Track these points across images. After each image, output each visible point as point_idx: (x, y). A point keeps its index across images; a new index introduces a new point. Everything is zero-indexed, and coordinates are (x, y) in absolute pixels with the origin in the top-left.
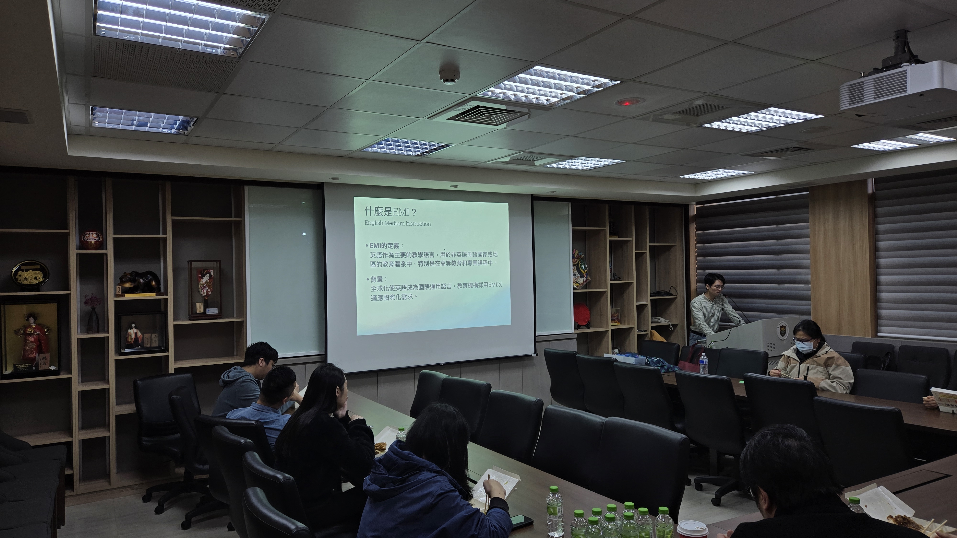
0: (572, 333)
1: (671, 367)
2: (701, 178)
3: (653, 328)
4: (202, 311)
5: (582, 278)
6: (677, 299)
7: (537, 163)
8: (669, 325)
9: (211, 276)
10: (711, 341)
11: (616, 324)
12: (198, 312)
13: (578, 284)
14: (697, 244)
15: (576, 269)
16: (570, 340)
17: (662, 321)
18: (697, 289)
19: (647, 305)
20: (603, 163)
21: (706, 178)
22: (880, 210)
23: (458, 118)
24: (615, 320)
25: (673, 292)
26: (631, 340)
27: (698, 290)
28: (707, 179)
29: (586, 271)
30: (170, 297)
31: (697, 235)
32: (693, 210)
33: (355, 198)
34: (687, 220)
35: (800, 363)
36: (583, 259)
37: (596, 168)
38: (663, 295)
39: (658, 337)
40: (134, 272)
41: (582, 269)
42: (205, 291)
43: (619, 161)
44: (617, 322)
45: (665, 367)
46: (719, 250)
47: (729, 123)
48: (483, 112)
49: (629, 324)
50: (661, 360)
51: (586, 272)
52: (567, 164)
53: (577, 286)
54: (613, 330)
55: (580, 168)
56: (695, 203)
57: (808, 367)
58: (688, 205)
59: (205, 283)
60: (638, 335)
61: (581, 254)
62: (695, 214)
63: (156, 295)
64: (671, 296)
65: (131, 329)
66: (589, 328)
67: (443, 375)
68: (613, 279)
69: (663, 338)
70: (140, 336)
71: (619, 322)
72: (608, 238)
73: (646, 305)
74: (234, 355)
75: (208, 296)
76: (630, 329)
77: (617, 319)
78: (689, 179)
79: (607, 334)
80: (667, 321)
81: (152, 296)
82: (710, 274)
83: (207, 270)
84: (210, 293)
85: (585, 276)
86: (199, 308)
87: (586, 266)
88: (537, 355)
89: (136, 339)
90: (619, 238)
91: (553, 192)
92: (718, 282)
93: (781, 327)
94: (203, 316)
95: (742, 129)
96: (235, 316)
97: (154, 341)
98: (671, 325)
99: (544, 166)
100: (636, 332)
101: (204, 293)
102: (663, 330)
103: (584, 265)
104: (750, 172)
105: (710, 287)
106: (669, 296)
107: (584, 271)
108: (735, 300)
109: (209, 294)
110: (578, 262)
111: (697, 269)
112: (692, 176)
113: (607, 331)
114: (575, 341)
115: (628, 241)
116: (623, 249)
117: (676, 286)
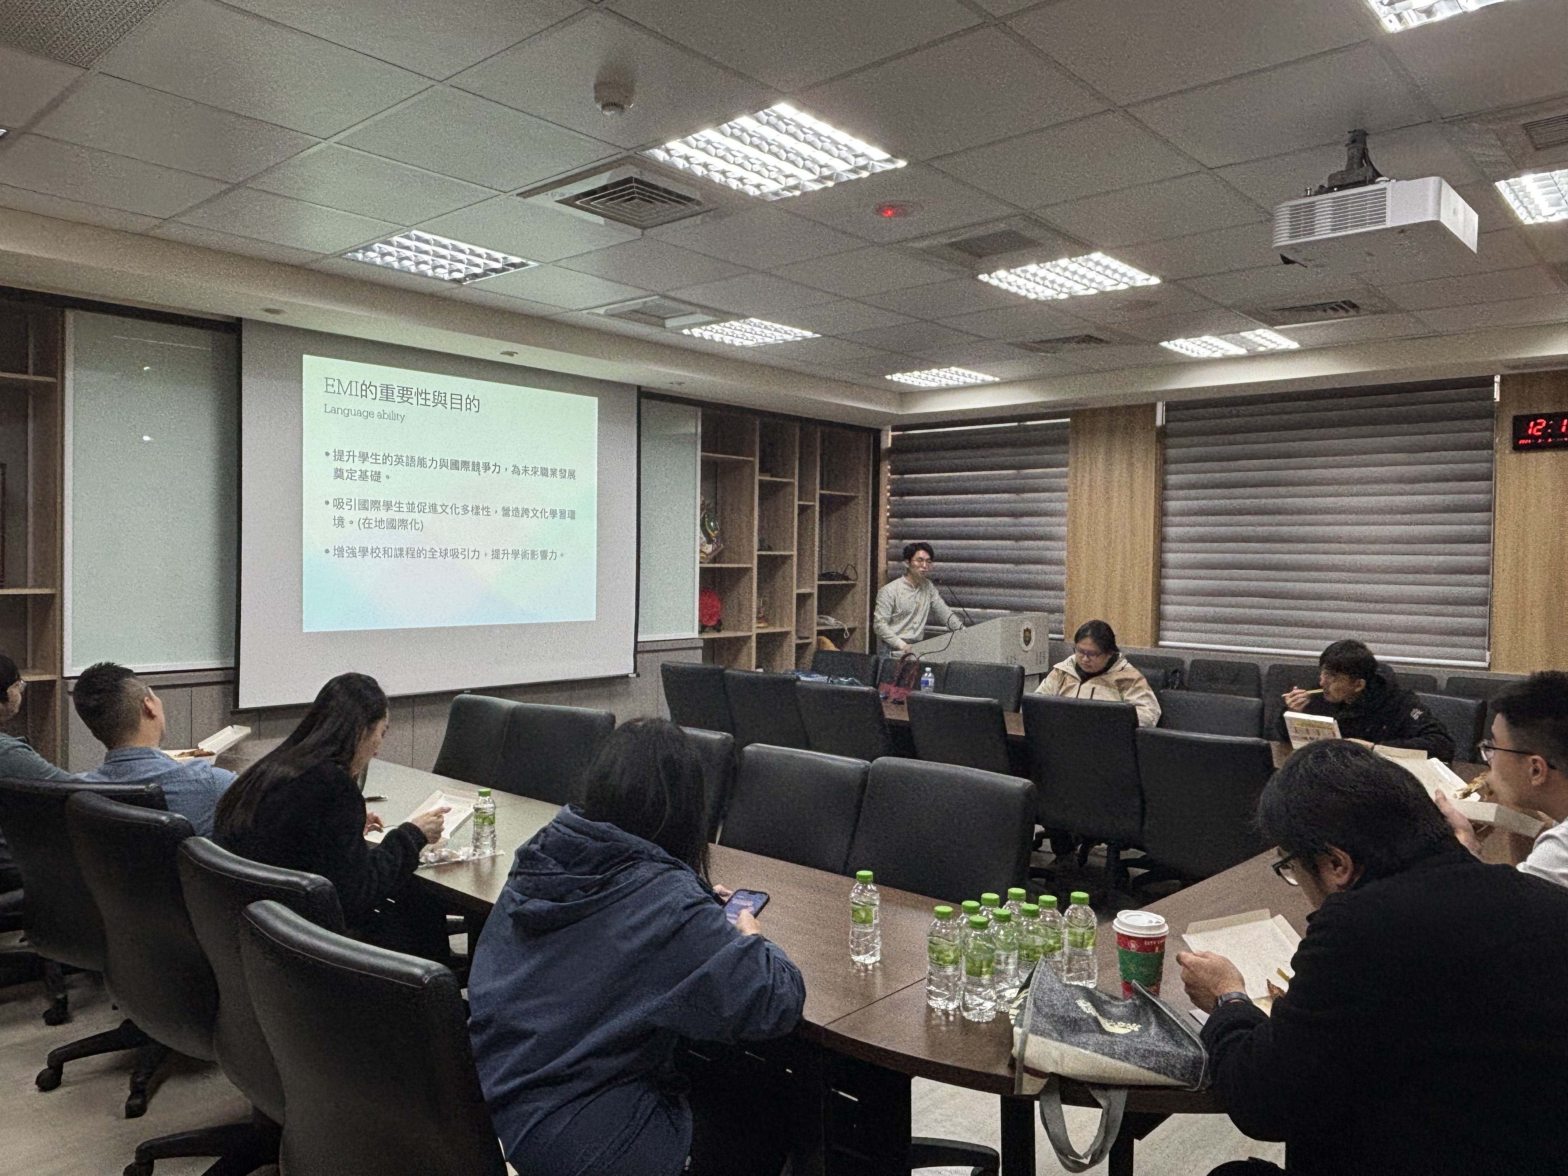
0: (696, 638)
2: (917, 382)
3: (821, 633)
5: (710, 544)
6: (856, 585)
7: (669, 323)
8: (843, 630)
11: (764, 624)
13: (706, 555)
14: (891, 495)
15: (703, 529)
16: (691, 651)
17: (832, 622)
18: (888, 572)
19: (813, 593)
20: (780, 336)
22: (1172, 453)
23: (579, 202)
24: (763, 618)
25: (850, 573)
26: (785, 653)
29: (716, 532)
31: (891, 482)
32: (887, 440)
33: (304, 355)
34: (878, 456)
35: (1081, 682)
36: (712, 512)
38: (836, 579)
39: (828, 645)
41: (711, 530)
43: (812, 333)
44: (766, 621)
46: (925, 507)
47: (1019, 276)
48: (632, 193)
49: (781, 626)
51: (717, 534)
52: (720, 330)
53: (704, 557)
54: (759, 636)
55: (738, 342)
56: (889, 427)
57: (1093, 688)
58: (880, 429)
60: (797, 645)
61: (709, 502)
62: (890, 446)
64: (848, 580)
66: (719, 631)
67: (508, 703)
68: (762, 546)
69: (837, 646)
71: (769, 622)
72: (757, 477)
73: (810, 595)
76: (783, 635)
77: (766, 616)
78: (898, 382)
79: (750, 641)
80: (840, 623)
82: (914, 545)
85: (715, 540)
87: (717, 523)
88: (638, 676)
90: (772, 476)
91: (680, 384)
92: (923, 556)
98: (846, 629)
99: (679, 330)
100: (794, 640)
102: (836, 635)
103: (714, 522)
104: (995, 379)
105: (911, 564)
106: (845, 580)
107: (713, 532)
108: (949, 588)
111: (889, 538)
113: (750, 637)
114: (700, 651)
115: (786, 484)
116: (778, 498)
117: (857, 565)
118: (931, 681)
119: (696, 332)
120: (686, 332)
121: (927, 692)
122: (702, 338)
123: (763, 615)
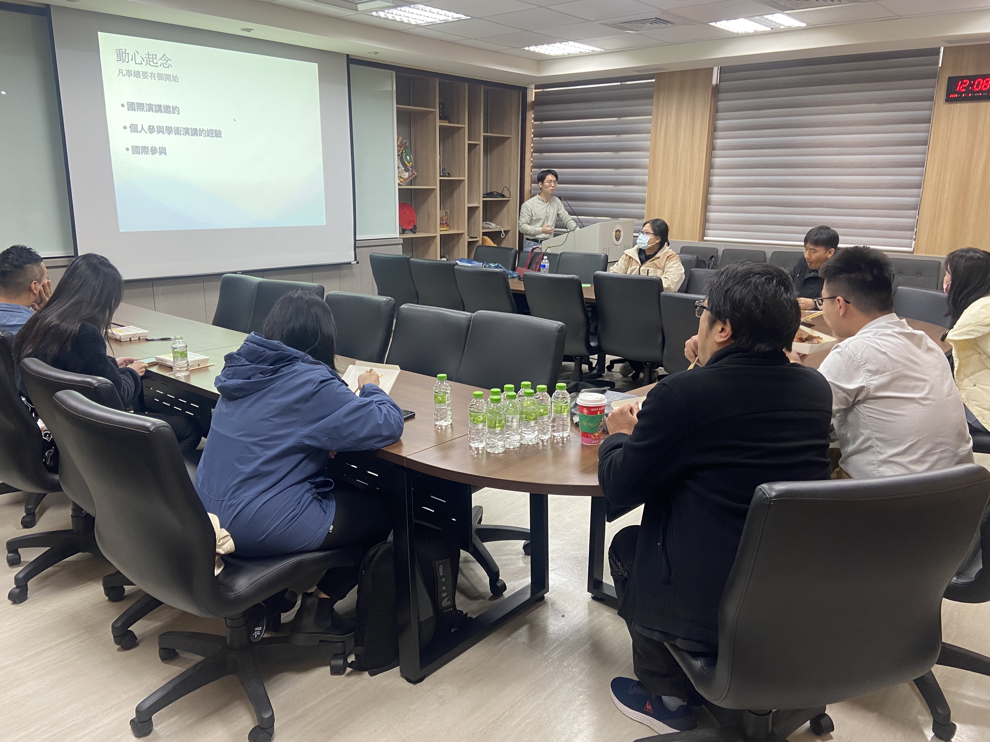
0: (397, 238)
2: (547, 52)
3: (485, 234)
5: (406, 172)
6: (510, 202)
7: (360, 7)
8: (501, 232)
10: (548, 247)
11: (445, 229)
13: (402, 180)
14: (534, 137)
15: (400, 161)
16: (395, 246)
17: (493, 227)
18: (531, 190)
19: (479, 207)
20: (442, 18)
21: (551, 53)
22: (721, 104)
24: (443, 224)
25: (506, 193)
26: (460, 248)
28: (553, 54)
29: (411, 163)
31: (534, 127)
32: (531, 97)
33: (99, 32)
34: (525, 107)
35: (640, 265)
36: (408, 148)
37: (433, 24)
38: (496, 196)
39: (489, 242)
41: (407, 161)
43: (462, 16)
49: (458, 229)
50: (500, 266)
51: (412, 165)
52: (399, 13)
53: (402, 182)
54: (441, 236)
55: (413, 21)
56: (533, 86)
57: (648, 270)
58: (526, 88)
60: (468, 242)
61: (405, 141)
62: (533, 100)
64: (504, 197)
66: (414, 233)
68: (443, 173)
69: (496, 245)
71: (447, 227)
72: (438, 123)
73: (477, 208)
76: (459, 235)
78: (534, 52)
79: (436, 240)
80: (499, 227)
85: (411, 169)
87: (411, 156)
88: (358, 263)
90: (449, 123)
91: (376, 53)
92: (550, 177)
98: (503, 231)
99: (369, 12)
100: (466, 239)
102: (495, 236)
103: (409, 156)
104: (599, 50)
105: (543, 184)
106: (502, 197)
107: (409, 163)
108: (570, 202)
110: (402, 152)
112: (537, 49)
113: (436, 237)
114: (401, 246)
115: (459, 128)
116: (453, 138)
117: (510, 186)
118: (547, 265)
119: (382, 14)
120: (374, 14)
121: (544, 273)
122: (387, 19)
123: (445, 222)
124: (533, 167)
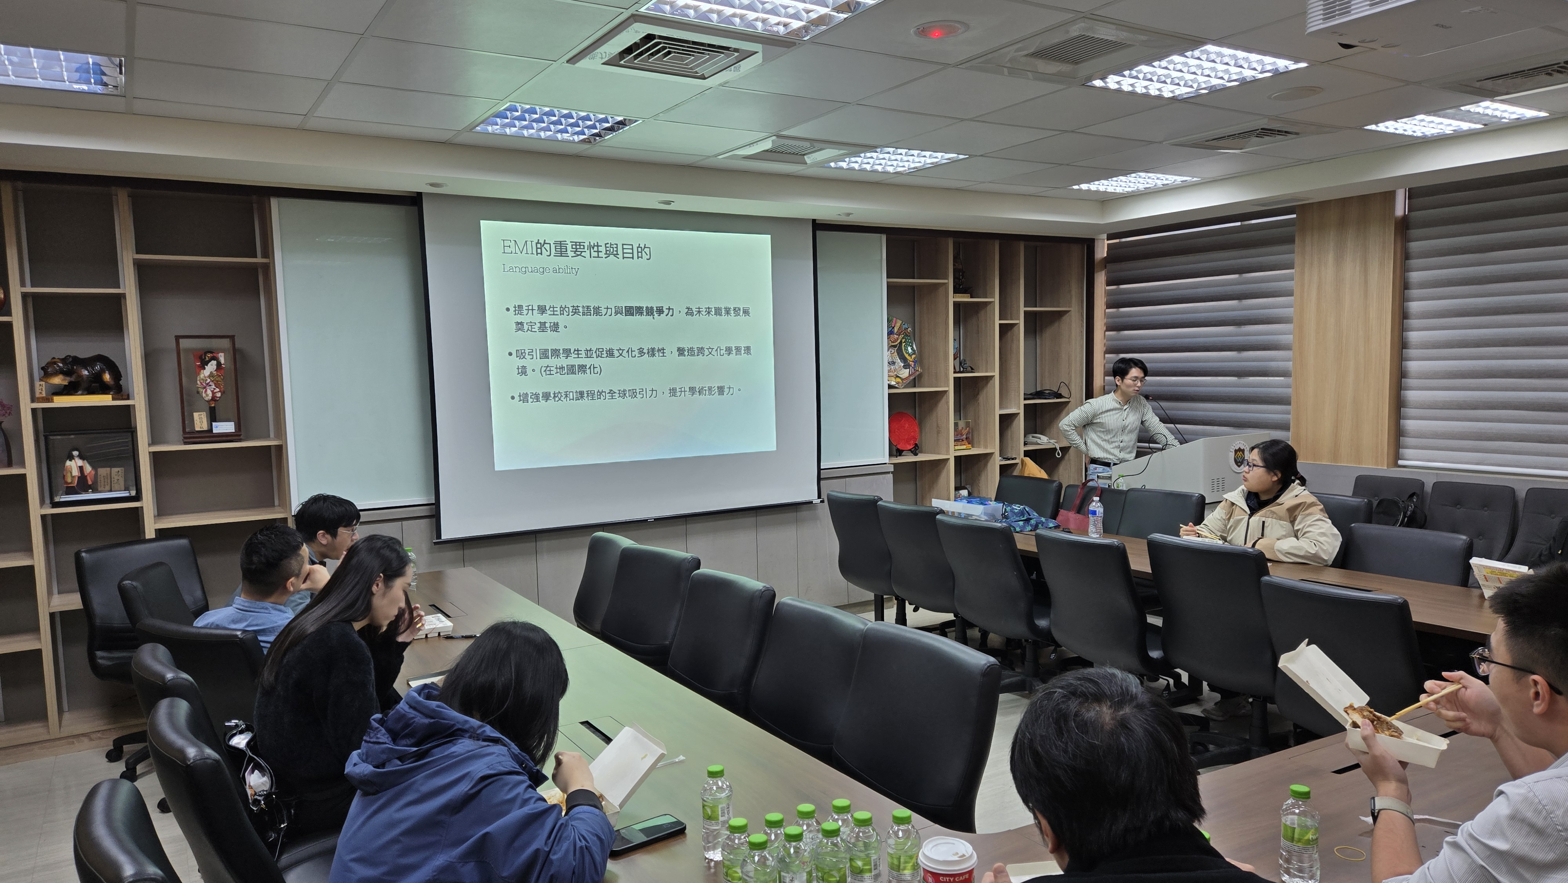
0: (886, 464)
1: (1042, 521)
2: (1110, 189)
3: (1027, 454)
4: (205, 427)
5: (906, 368)
7: (808, 159)
8: (1055, 449)
9: (219, 365)
10: (1119, 475)
11: (964, 447)
12: (197, 429)
13: (898, 380)
14: (1107, 308)
15: (896, 354)
16: (881, 476)
17: (1043, 441)
18: (1104, 386)
19: (1017, 414)
20: (929, 161)
21: (1119, 190)
22: (1415, 246)
23: (622, 62)
24: (963, 441)
25: (1064, 391)
26: (989, 474)
27: (1106, 387)
28: (1121, 191)
29: (913, 356)
30: (139, 401)
31: (1108, 294)
32: (1102, 251)
33: (481, 221)
34: (1092, 267)
35: (1249, 515)
36: (909, 336)
37: (918, 170)
38: (1047, 397)
39: (1034, 470)
40: (70, 356)
41: (907, 353)
42: (209, 392)
43: (956, 155)
44: (967, 443)
45: (1033, 522)
46: (1143, 318)
47: (1137, 78)
48: (664, 48)
49: (986, 447)
50: (1026, 508)
51: (915, 358)
52: (865, 161)
53: (898, 383)
54: (958, 459)
55: (891, 169)
56: (1105, 236)
57: (1264, 522)
58: (1094, 239)
59: (209, 376)
60: (1001, 466)
61: (905, 326)
62: (1105, 255)
63: (114, 399)
64: (1061, 398)
65: (70, 460)
66: (916, 454)
67: (625, 542)
68: (962, 369)
69: (1042, 471)
70: (91, 471)
71: (969, 444)
72: (952, 299)
73: (1015, 415)
74: (273, 505)
75: (215, 401)
76: (987, 456)
77: (966, 438)
78: (1089, 191)
79: (947, 464)
80: (1052, 441)
81: (105, 400)
82: (1123, 361)
83: (212, 352)
84: (219, 395)
85: (913, 363)
86: (200, 421)
87: (914, 346)
88: (822, 502)
89: (82, 477)
90: (971, 297)
91: (848, 214)
92: (1135, 372)
93: (1236, 451)
94: (208, 436)
95: (1162, 92)
96: (272, 435)
97: (116, 481)
98: (1058, 449)
99: (824, 164)
100: (997, 461)
101: (207, 395)
102: (1043, 456)
103: (911, 346)
104: (1195, 179)
105: (1122, 381)
106: (1057, 398)
107: (910, 356)
108: (1164, 404)
109: (217, 397)
110: (901, 341)
112: (1094, 186)
113: (948, 460)
114: (890, 477)
115: (986, 304)
116: (978, 318)
117: (1070, 382)
120: (832, 164)
122: (852, 169)
123: (965, 436)
124: (1107, 352)
